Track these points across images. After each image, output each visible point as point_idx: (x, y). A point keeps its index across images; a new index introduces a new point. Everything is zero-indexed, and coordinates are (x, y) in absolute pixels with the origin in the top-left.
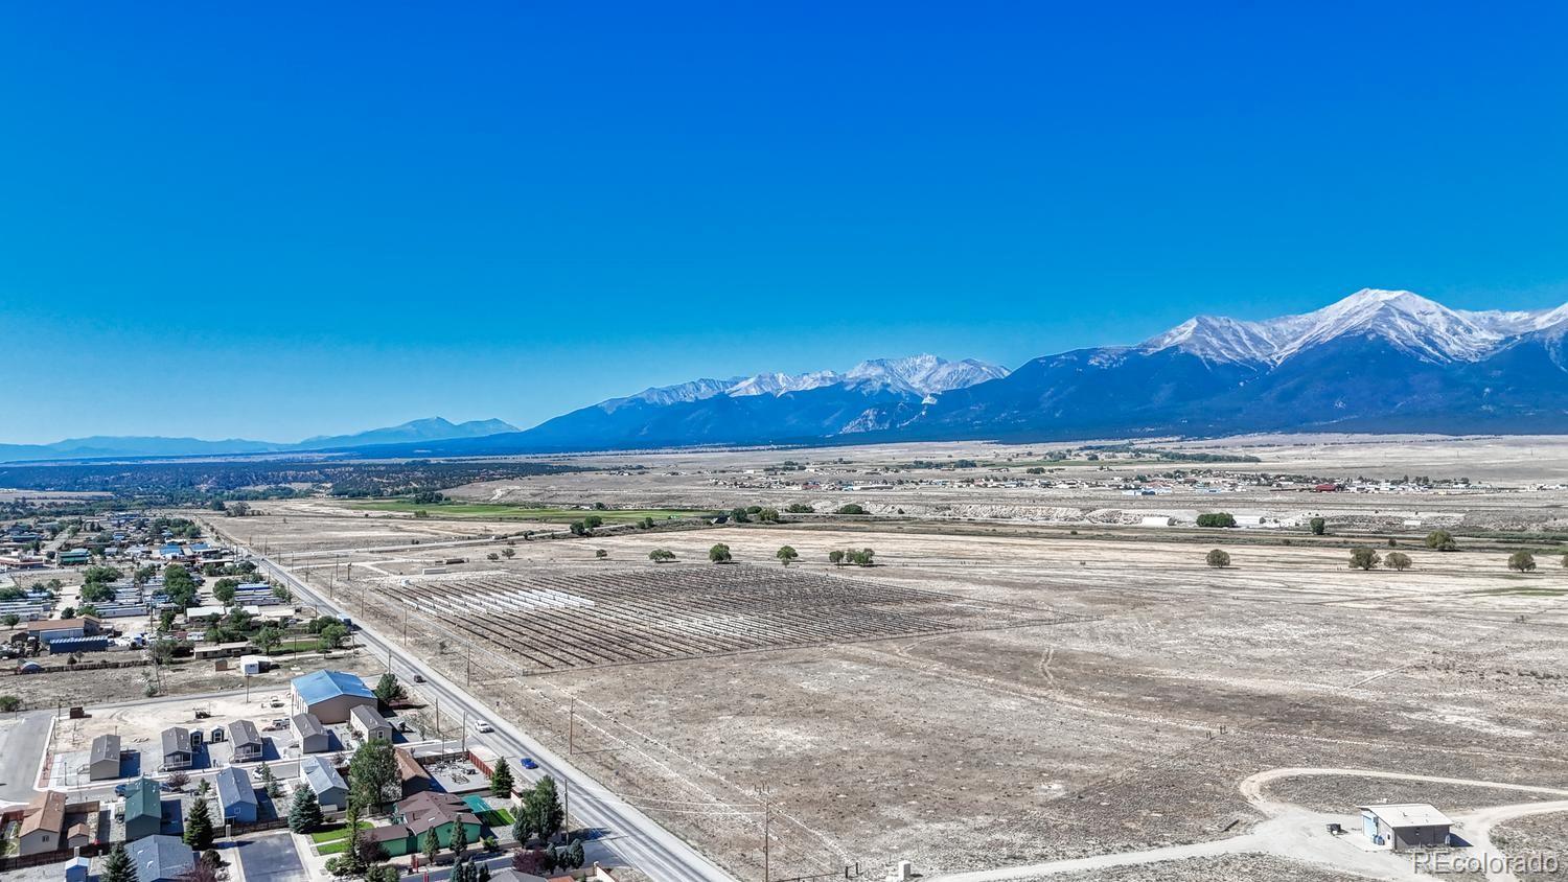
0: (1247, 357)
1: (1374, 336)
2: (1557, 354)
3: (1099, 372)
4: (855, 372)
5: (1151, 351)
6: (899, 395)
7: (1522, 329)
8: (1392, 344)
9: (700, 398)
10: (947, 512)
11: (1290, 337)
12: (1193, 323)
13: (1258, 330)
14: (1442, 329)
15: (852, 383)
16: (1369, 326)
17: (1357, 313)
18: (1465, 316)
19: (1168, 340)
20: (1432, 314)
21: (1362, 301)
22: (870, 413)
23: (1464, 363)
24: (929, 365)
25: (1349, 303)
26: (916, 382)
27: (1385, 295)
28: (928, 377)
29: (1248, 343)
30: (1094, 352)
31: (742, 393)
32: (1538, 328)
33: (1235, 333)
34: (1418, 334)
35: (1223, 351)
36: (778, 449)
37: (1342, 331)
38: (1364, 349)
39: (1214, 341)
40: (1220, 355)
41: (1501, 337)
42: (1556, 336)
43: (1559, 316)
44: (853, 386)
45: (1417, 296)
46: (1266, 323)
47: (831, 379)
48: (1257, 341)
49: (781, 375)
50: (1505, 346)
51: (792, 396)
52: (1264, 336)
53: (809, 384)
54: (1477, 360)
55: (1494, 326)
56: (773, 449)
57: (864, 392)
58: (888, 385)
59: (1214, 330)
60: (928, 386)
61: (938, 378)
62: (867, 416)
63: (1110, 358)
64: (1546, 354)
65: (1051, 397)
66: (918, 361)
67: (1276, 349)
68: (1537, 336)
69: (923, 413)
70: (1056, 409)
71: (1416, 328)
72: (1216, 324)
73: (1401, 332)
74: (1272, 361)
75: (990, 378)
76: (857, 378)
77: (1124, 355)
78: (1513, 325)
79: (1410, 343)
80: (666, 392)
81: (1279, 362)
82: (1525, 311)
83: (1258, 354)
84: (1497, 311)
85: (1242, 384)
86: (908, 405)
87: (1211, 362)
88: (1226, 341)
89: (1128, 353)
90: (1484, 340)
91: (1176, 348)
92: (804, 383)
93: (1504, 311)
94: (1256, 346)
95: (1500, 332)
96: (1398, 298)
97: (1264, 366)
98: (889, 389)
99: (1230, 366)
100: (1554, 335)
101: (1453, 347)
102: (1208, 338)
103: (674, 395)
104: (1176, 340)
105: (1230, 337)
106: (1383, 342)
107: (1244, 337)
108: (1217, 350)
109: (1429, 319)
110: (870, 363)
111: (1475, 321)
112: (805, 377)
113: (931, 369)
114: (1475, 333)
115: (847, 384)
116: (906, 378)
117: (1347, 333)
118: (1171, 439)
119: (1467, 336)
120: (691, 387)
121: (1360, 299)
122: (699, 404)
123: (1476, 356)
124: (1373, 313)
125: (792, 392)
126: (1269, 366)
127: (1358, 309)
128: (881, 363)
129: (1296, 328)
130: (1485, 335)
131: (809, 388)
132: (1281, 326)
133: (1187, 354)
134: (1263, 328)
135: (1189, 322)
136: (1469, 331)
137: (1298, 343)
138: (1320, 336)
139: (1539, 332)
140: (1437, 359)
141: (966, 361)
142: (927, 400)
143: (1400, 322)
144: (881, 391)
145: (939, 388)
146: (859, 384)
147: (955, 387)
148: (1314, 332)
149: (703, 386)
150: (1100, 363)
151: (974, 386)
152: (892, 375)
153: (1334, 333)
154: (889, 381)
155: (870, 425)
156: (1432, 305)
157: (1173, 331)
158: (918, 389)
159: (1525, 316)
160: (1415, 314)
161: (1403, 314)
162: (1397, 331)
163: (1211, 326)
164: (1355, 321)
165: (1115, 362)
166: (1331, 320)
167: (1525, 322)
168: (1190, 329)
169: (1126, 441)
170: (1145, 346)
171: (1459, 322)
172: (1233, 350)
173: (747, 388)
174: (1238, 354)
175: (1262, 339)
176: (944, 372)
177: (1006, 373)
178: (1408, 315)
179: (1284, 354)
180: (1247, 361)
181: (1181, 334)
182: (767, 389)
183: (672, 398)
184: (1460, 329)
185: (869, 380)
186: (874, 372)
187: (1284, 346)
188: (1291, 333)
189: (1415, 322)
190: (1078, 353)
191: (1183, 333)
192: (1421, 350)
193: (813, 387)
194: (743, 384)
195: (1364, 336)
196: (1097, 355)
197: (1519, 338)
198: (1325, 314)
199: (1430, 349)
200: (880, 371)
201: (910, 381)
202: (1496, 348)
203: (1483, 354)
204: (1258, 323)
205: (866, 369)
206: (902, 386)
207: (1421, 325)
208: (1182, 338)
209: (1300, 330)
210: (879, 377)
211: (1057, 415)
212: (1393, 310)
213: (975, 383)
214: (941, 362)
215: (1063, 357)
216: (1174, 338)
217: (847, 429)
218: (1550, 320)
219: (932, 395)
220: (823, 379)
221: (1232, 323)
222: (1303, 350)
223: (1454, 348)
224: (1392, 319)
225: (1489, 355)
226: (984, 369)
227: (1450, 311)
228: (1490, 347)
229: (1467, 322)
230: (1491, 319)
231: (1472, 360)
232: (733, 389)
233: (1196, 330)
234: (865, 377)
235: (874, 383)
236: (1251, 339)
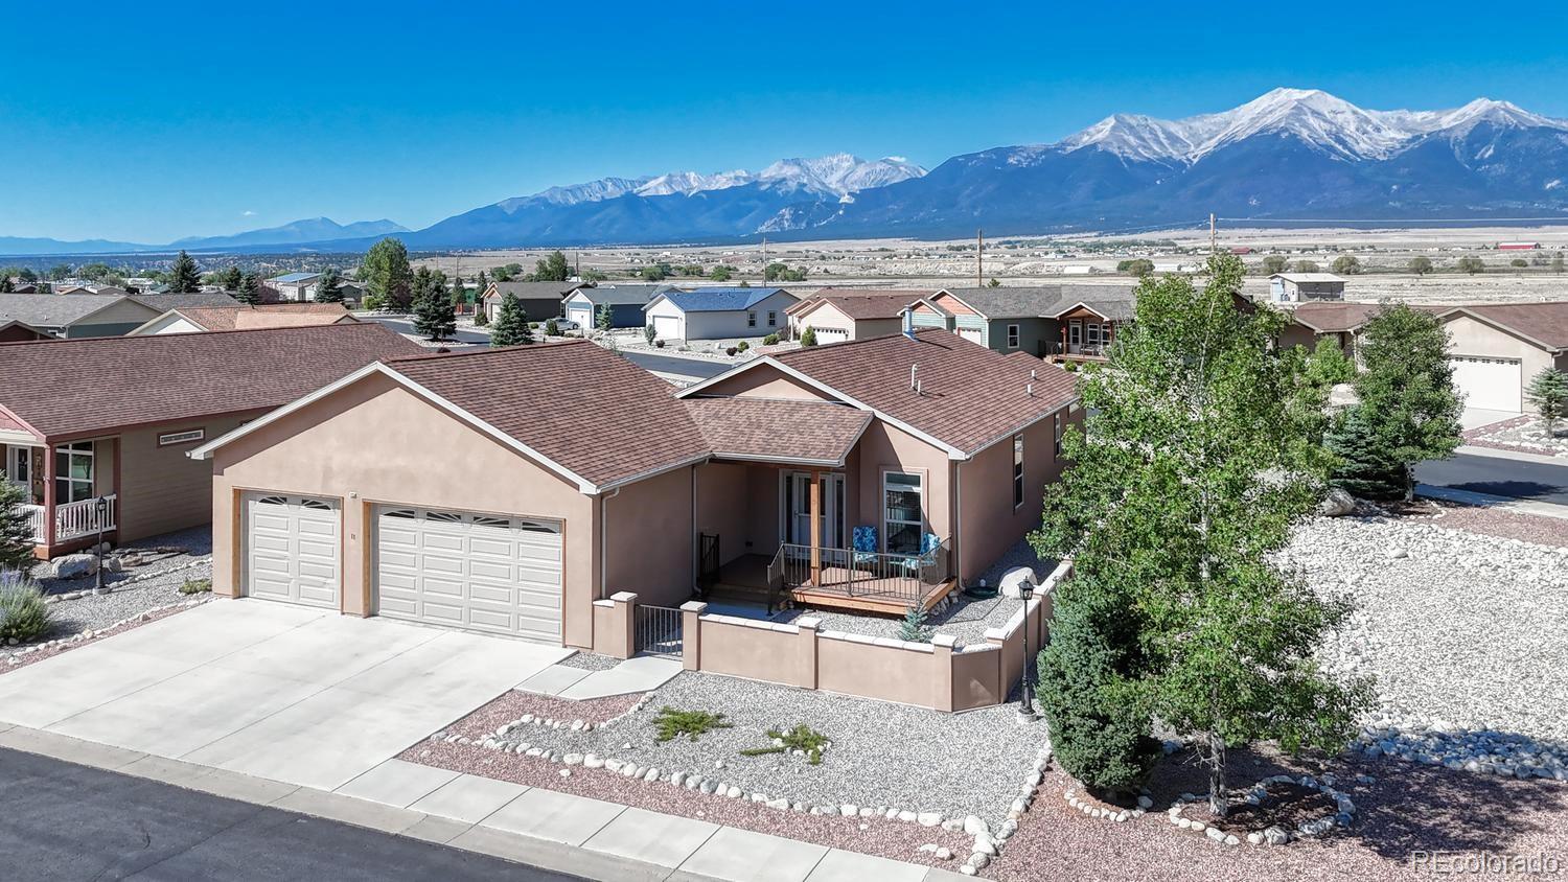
0: (1164, 155)
1: (1287, 134)
2: (1461, 152)
3: (1018, 171)
4: (770, 172)
5: (1070, 149)
6: (815, 195)
7: (1429, 128)
8: (1304, 142)
9: (607, 197)
11: (1206, 136)
12: (1111, 121)
13: (1174, 128)
14: (1352, 128)
15: (767, 182)
16: (1282, 125)
17: (1271, 112)
18: (1374, 116)
19: (1086, 138)
20: (1343, 112)
21: (1276, 100)
22: (786, 213)
23: (1373, 162)
24: (846, 165)
25: (1264, 102)
26: (833, 182)
27: (1297, 94)
28: (845, 177)
29: (1165, 142)
30: (1013, 150)
31: (651, 193)
32: (1444, 127)
33: (1152, 132)
34: (1329, 133)
35: (1140, 150)
36: (691, 246)
37: (1257, 130)
38: (1277, 148)
39: (1132, 140)
40: (1138, 153)
41: (1409, 136)
42: (1461, 135)
43: (1464, 115)
44: (767, 186)
45: (1329, 96)
46: (1182, 121)
47: (745, 179)
48: (1173, 139)
49: (693, 175)
50: (1411, 146)
51: (704, 196)
52: (1181, 135)
53: (722, 183)
54: (1386, 159)
55: (1402, 125)
56: (686, 247)
57: (780, 192)
58: (805, 185)
59: (1131, 128)
60: (846, 187)
61: (856, 178)
62: (783, 215)
63: (1029, 157)
64: (1451, 153)
65: (969, 196)
66: (835, 161)
67: (1192, 148)
68: (1442, 134)
69: (841, 212)
70: (974, 208)
71: (1327, 126)
72: (1133, 122)
73: (1313, 130)
74: (1188, 159)
75: (908, 177)
76: (771, 177)
77: (1042, 153)
78: (1421, 124)
79: (1321, 142)
80: (570, 191)
81: (1195, 161)
82: (1432, 110)
83: (1175, 153)
84: (1405, 111)
85: (1158, 182)
86: (823, 203)
87: (1128, 160)
88: (1143, 140)
89: (1047, 151)
90: (1392, 139)
91: (1094, 146)
92: (717, 182)
93: (1411, 110)
94: (1172, 145)
95: (1408, 131)
96: (1310, 97)
97: (1181, 165)
98: (805, 189)
99: (1148, 164)
100: (1459, 133)
101: (1362, 145)
102: (1126, 137)
103: (579, 194)
104: (1094, 138)
105: (1147, 136)
106: (1295, 139)
107: (1162, 136)
108: (1133, 148)
109: (1340, 118)
110: (786, 162)
111: (1384, 120)
112: (718, 176)
113: (848, 169)
114: (1383, 132)
115: (762, 184)
116: (822, 178)
117: (1261, 131)
118: (1089, 235)
119: (1375, 135)
120: (597, 186)
121: (1273, 99)
122: (605, 203)
123: (1385, 154)
124: (1286, 111)
125: (703, 191)
126: (1186, 165)
127: (1272, 108)
128: (797, 162)
129: (1211, 127)
130: (1392, 134)
131: (723, 188)
132: (1197, 124)
133: (1108, 155)
134: (1180, 127)
135: (1107, 120)
136: (1378, 130)
137: (1214, 142)
138: (1234, 135)
139: (1444, 130)
140: (1346, 157)
141: (884, 161)
142: (845, 199)
143: (1312, 120)
144: (797, 191)
145: (856, 188)
146: (774, 184)
147: (872, 187)
148: (1229, 130)
149: (610, 187)
150: (1019, 161)
151: (891, 185)
152: (808, 175)
153: (1248, 131)
154: (805, 181)
155: (786, 224)
156: (1342, 104)
157: (1091, 130)
158: (835, 190)
159: (1432, 115)
160: (1326, 113)
161: (1316, 114)
162: (1310, 130)
163: (1129, 124)
164: (1269, 120)
165: (1034, 160)
166: (1245, 120)
167: (1431, 122)
168: (1108, 127)
169: (1045, 237)
170: (1063, 145)
171: (1368, 121)
172: (1150, 148)
173: (657, 187)
174: (1155, 153)
175: (1178, 138)
176: (861, 171)
177: (924, 173)
178: (1319, 114)
179: (1200, 152)
180: (1163, 159)
181: (1099, 132)
182: (679, 189)
183: (577, 198)
184: (1369, 129)
185: (784, 179)
186: (789, 171)
187: (1200, 145)
188: (1207, 132)
189: (1325, 121)
190: (996, 151)
191: (1101, 132)
192: (1331, 149)
193: (726, 187)
194: (652, 183)
195: (1278, 134)
196: (1015, 153)
197: (1425, 136)
198: (1240, 114)
199: (1340, 147)
200: (796, 170)
201: (826, 181)
202: (1403, 147)
203: (1391, 152)
204: (1175, 122)
205: (781, 168)
206: (818, 186)
207: (1332, 123)
208: (1100, 136)
209: (1215, 129)
210: (797, 176)
211: (976, 214)
212: (1305, 109)
213: (893, 182)
214: (858, 162)
215: (982, 156)
216: (1092, 136)
217: (763, 229)
218: (1455, 120)
219: (849, 194)
220: (737, 178)
221: (1150, 121)
222: (1219, 148)
223: (1363, 147)
224: (1304, 117)
225: (1396, 153)
226: (902, 168)
227: (1360, 111)
228: (1398, 146)
229: (1375, 121)
230: (1399, 118)
231: (1381, 158)
232: (642, 188)
233: (1114, 128)
234: (780, 177)
235: (790, 183)
236: (1167, 138)
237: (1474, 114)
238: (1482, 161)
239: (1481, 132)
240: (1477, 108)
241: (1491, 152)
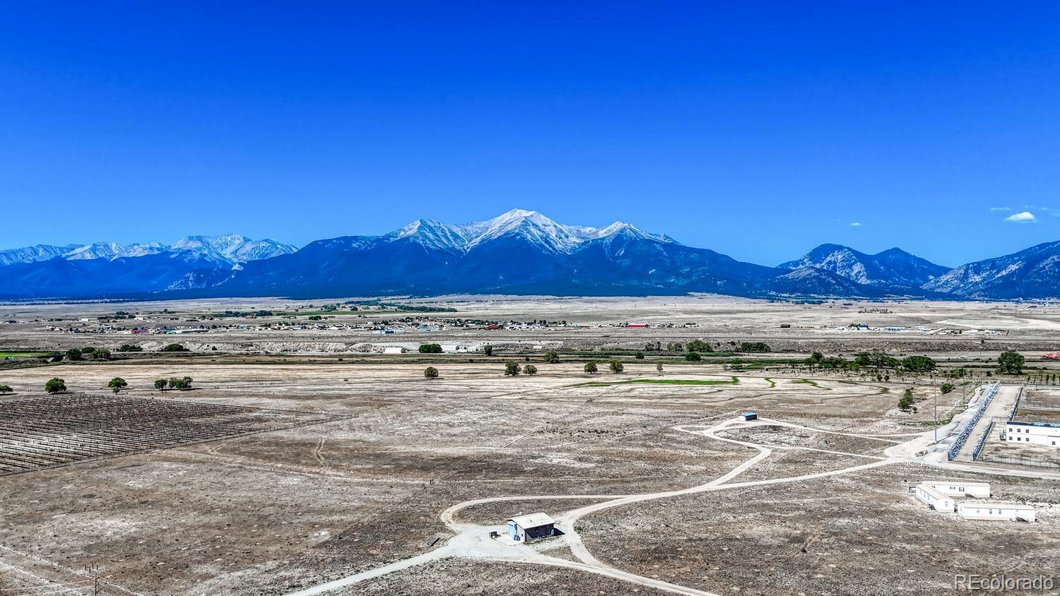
0: (450, 246)
1: (519, 237)
2: (608, 252)
3: (359, 252)
4: (179, 245)
5: (392, 239)
6: (214, 262)
7: (592, 237)
8: (529, 242)
9: (38, 260)
10: (250, 348)
11: (475, 235)
13: (456, 229)
14: (554, 235)
15: (176, 253)
16: (517, 231)
17: (511, 223)
18: (565, 228)
20: (549, 225)
22: (191, 275)
23: (564, 255)
24: (237, 242)
25: (507, 217)
26: (227, 253)
27: (525, 214)
28: (237, 250)
29: (451, 238)
30: (355, 238)
31: (78, 257)
32: (600, 237)
33: (443, 231)
34: (542, 237)
35: (435, 242)
36: (110, 302)
37: (502, 234)
38: (514, 244)
39: (431, 236)
40: (434, 244)
41: (582, 241)
42: (608, 242)
43: (610, 231)
44: (175, 255)
45: (541, 215)
46: (461, 225)
47: (158, 249)
48: (455, 236)
49: (114, 245)
50: (584, 247)
51: (124, 261)
52: (460, 234)
53: (139, 252)
54: (571, 254)
55: (579, 235)
56: (106, 302)
57: (185, 260)
58: (206, 255)
59: (430, 228)
60: (237, 257)
61: (244, 251)
62: (189, 277)
63: (366, 243)
64: (604, 252)
65: (326, 268)
66: (229, 239)
67: (467, 242)
68: (599, 241)
69: (233, 277)
70: (329, 276)
71: (540, 233)
72: (432, 224)
73: (533, 235)
74: (464, 249)
75: (283, 253)
76: (179, 249)
77: (374, 241)
78: (588, 234)
79: (538, 242)
80: (5, 254)
81: (468, 250)
82: (594, 227)
83: (456, 245)
84: (580, 226)
85: (446, 263)
86: (220, 270)
87: (428, 248)
88: (438, 236)
89: (378, 240)
90: (574, 243)
91: (407, 238)
92: (134, 251)
93: (583, 226)
94: (455, 240)
95: (582, 238)
96: (532, 216)
97: (460, 252)
98: (206, 258)
99: (440, 251)
101: (559, 245)
102: (427, 234)
103: (13, 257)
104: (408, 233)
105: (440, 234)
106: (523, 240)
107: (447, 232)
108: (432, 241)
109: (547, 229)
110: (191, 238)
111: (570, 231)
112: (136, 247)
113: (239, 245)
114: (570, 238)
115: (172, 253)
116: (219, 251)
117: (506, 234)
118: (404, 297)
119: (565, 240)
120: (29, 251)
121: (512, 215)
122: (36, 264)
123: (570, 251)
124: (519, 223)
125: (124, 258)
126: (463, 253)
127: (511, 220)
128: (199, 238)
129: (477, 230)
130: (574, 239)
131: (139, 255)
132: (469, 228)
133: (416, 245)
134: (460, 229)
135: (416, 222)
136: (567, 237)
137: (479, 239)
138: (491, 235)
140: (551, 252)
141: (266, 240)
142: (236, 267)
143: (533, 230)
144: (200, 259)
145: (245, 259)
146: (181, 254)
147: (257, 258)
148: (487, 233)
149: (41, 250)
150: (359, 246)
151: (271, 258)
152: (208, 248)
153: (498, 234)
154: (206, 252)
155: (191, 284)
156: (549, 221)
157: (406, 228)
158: (229, 259)
159: (594, 229)
160: (540, 225)
161: (535, 225)
162: (531, 235)
163: (429, 226)
164: (509, 228)
165: (370, 246)
166: (497, 227)
167: (594, 233)
168: (416, 227)
169: (376, 298)
170: (388, 237)
171: (562, 232)
172: (442, 242)
173: (83, 253)
174: (445, 244)
175: (458, 236)
176: (248, 247)
177: (295, 250)
178: (537, 226)
179: (471, 245)
180: (449, 249)
181: (410, 230)
182: (101, 255)
184: (563, 236)
185: (189, 251)
186: (193, 245)
187: (471, 241)
188: (475, 233)
189: (540, 230)
190: (345, 238)
191: (412, 229)
192: (543, 247)
193: (142, 255)
194: (78, 250)
195: (515, 236)
196: (357, 240)
197: (591, 242)
198: (494, 223)
199: (547, 246)
200: (199, 244)
201: (223, 253)
202: (580, 248)
203: (574, 250)
204: (456, 226)
205: (187, 242)
206: (216, 256)
207: (543, 232)
208: (411, 232)
209: (480, 231)
210: (198, 249)
211: (330, 280)
212: (529, 222)
213: (272, 256)
214: (246, 240)
215: (335, 241)
216: (406, 232)
217: (172, 287)
218: (605, 233)
219: (239, 264)
220: (151, 248)
221: (441, 224)
222: (481, 244)
223: (559, 246)
224: (528, 227)
225: (577, 251)
226: (279, 246)
227: (558, 225)
228: (577, 247)
229: (566, 232)
230: (578, 230)
231: (568, 254)
232: (70, 254)
233: (419, 228)
234: (186, 249)
235: (194, 254)
236: (452, 235)
237: (615, 230)
238: (618, 257)
239: (619, 239)
240: (616, 227)
241: (623, 252)
